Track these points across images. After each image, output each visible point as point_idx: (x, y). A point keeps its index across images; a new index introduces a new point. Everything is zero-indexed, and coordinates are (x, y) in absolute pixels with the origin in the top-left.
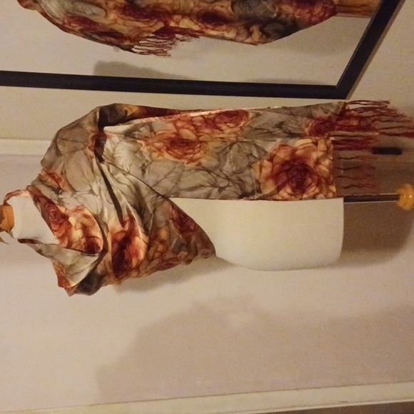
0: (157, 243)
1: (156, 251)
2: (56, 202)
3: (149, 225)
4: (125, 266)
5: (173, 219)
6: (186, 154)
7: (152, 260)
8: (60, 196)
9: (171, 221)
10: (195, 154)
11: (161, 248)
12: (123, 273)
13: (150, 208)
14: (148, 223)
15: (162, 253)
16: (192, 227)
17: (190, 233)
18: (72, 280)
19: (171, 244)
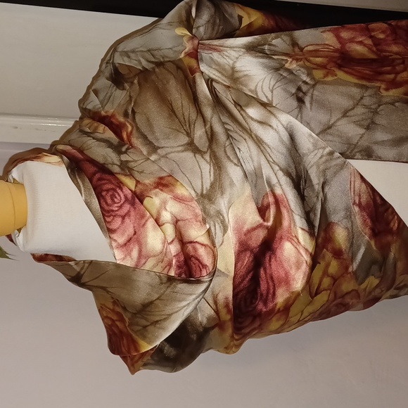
0: (328, 255)
1: (325, 273)
2: (116, 169)
3: (315, 215)
4: (261, 306)
5: (360, 205)
6: (381, 73)
7: (317, 294)
8: (124, 157)
9: (356, 209)
10: (397, 73)
11: (334, 267)
12: (253, 322)
13: (316, 180)
14: (313, 209)
15: (335, 279)
16: (395, 225)
17: (389, 238)
18: (144, 337)
19: (353, 259)
